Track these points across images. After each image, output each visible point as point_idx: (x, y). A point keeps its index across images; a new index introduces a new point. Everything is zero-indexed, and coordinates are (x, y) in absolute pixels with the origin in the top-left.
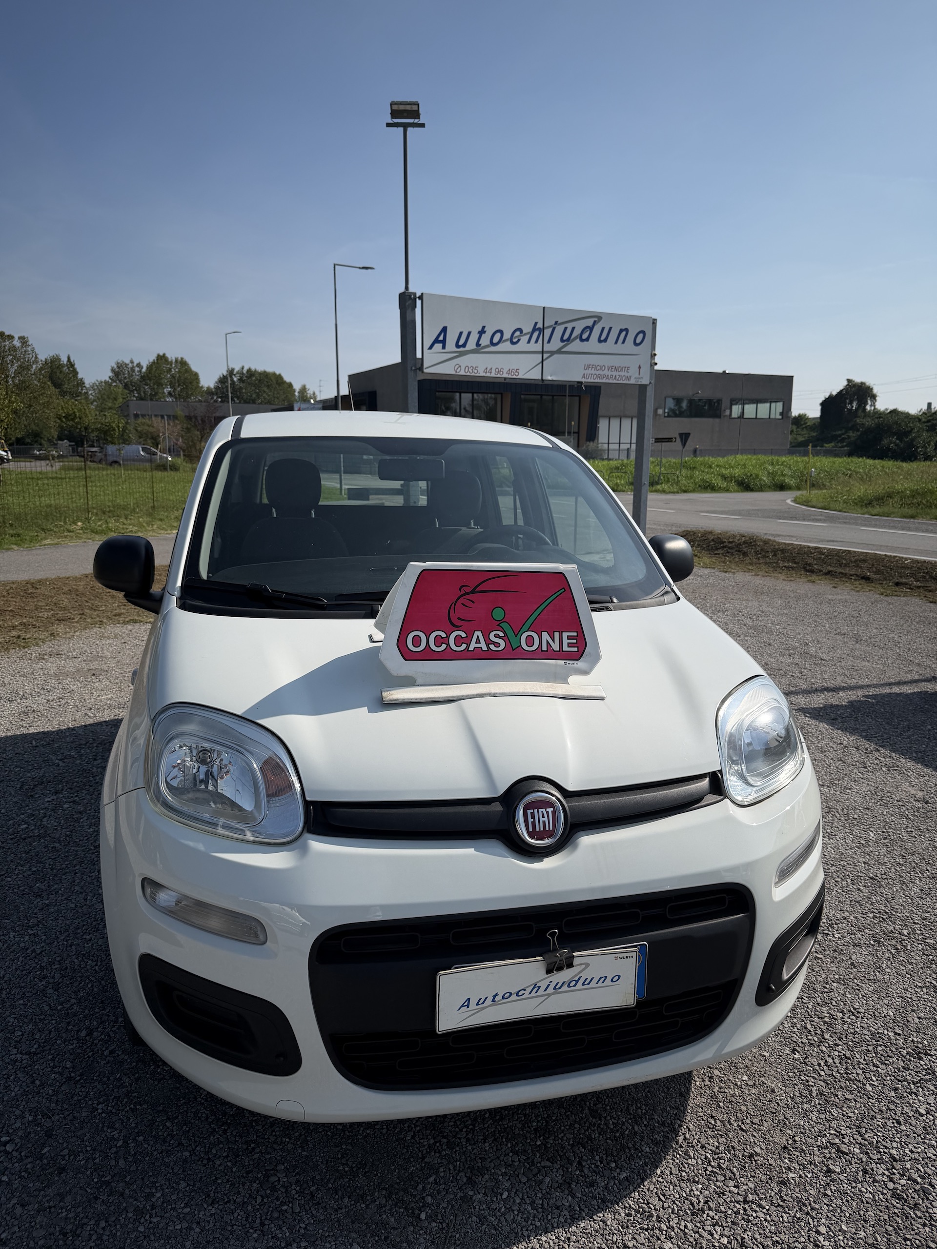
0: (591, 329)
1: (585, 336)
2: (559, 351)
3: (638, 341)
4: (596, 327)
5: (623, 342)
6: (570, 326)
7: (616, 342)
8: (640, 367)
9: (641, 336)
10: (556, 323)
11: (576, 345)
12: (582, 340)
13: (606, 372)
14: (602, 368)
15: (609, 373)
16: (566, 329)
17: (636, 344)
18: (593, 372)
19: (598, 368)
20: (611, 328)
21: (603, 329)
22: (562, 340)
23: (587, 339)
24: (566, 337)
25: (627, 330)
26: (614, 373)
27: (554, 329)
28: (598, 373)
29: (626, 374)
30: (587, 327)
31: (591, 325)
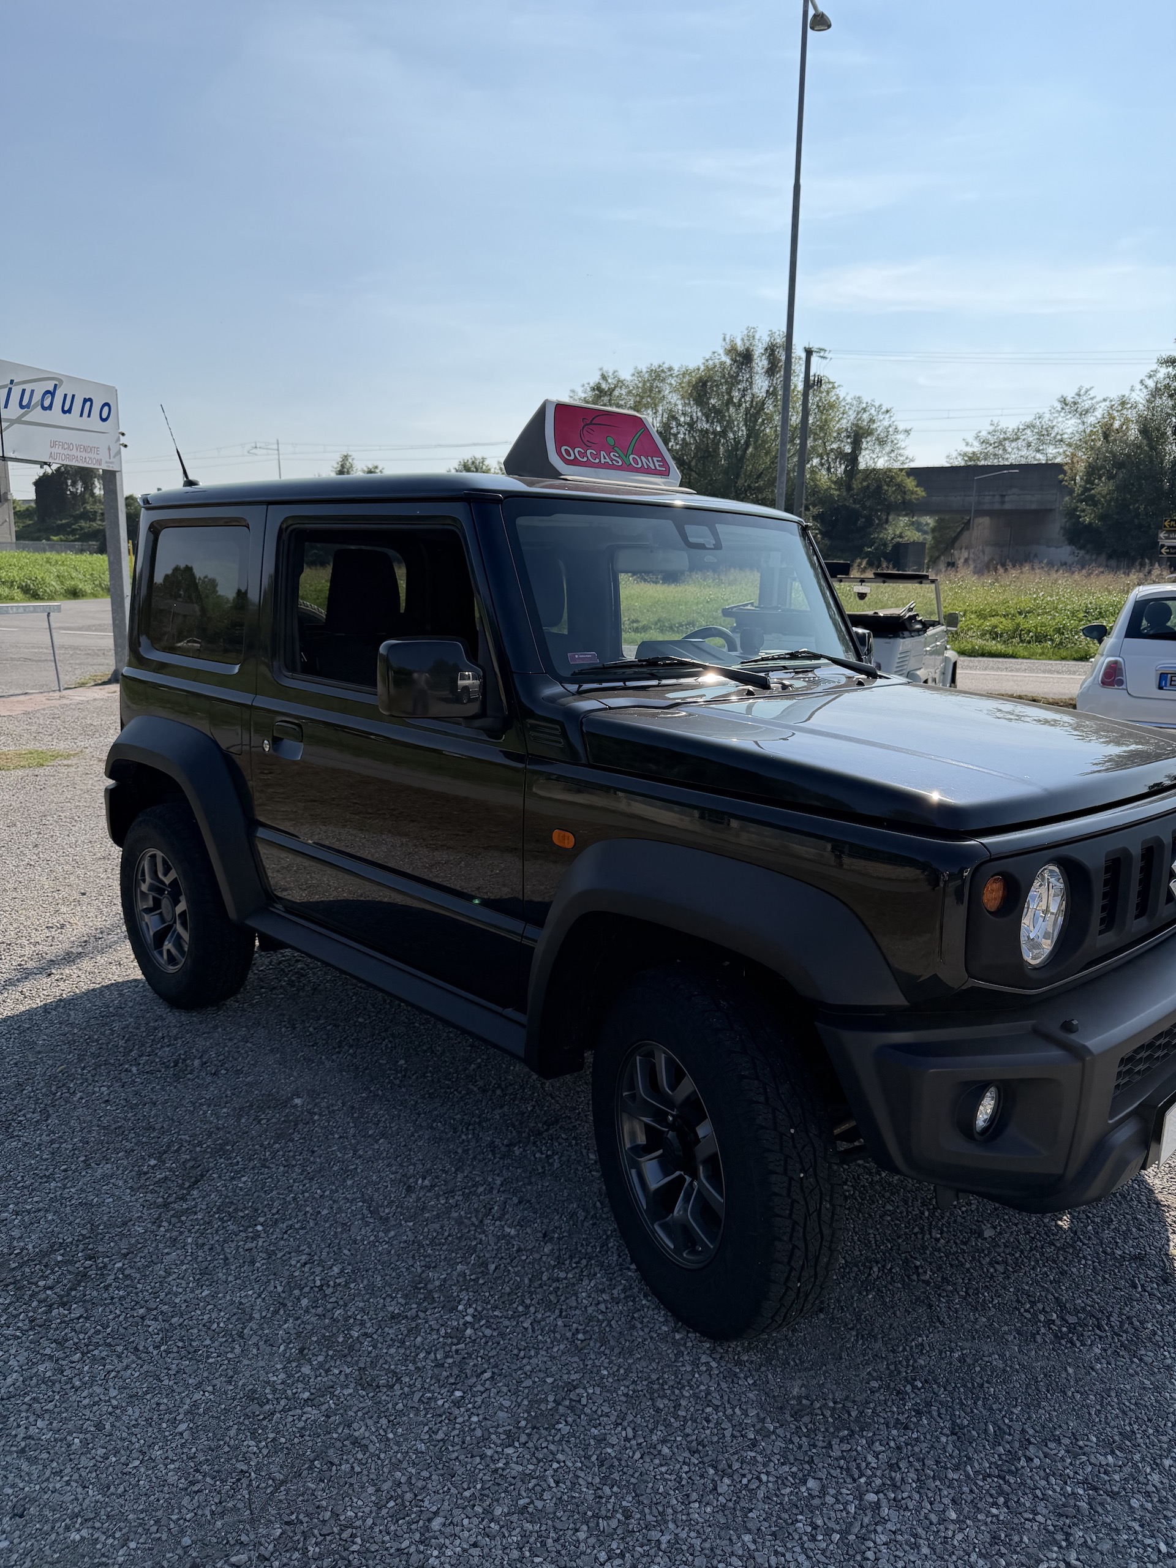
0: (52, 394)
1: (47, 403)
2: (19, 421)
3: (104, 416)
4: (57, 392)
5: (89, 416)
6: (28, 388)
7: (81, 415)
8: (109, 449)
9: (106, 409)
10: (12, 382)
11: (37, 414)
12: (44, 408)
13: (74, 452)
14: (70, 446)
15: (79, 454)
16: (24, 391)
17: (104, 420)
18: (62, 451)
19: (66, 446)
20: (73, 396)
21: (66, 396)
22: (21, 406)
23: (50, 407)
24: (24, 403)
25: (90, 400)
26: (84, 454)
27: (10, 389)
28: (66, 452)
29: (97, 457)
30: (48, 392)
31: (51, 389)
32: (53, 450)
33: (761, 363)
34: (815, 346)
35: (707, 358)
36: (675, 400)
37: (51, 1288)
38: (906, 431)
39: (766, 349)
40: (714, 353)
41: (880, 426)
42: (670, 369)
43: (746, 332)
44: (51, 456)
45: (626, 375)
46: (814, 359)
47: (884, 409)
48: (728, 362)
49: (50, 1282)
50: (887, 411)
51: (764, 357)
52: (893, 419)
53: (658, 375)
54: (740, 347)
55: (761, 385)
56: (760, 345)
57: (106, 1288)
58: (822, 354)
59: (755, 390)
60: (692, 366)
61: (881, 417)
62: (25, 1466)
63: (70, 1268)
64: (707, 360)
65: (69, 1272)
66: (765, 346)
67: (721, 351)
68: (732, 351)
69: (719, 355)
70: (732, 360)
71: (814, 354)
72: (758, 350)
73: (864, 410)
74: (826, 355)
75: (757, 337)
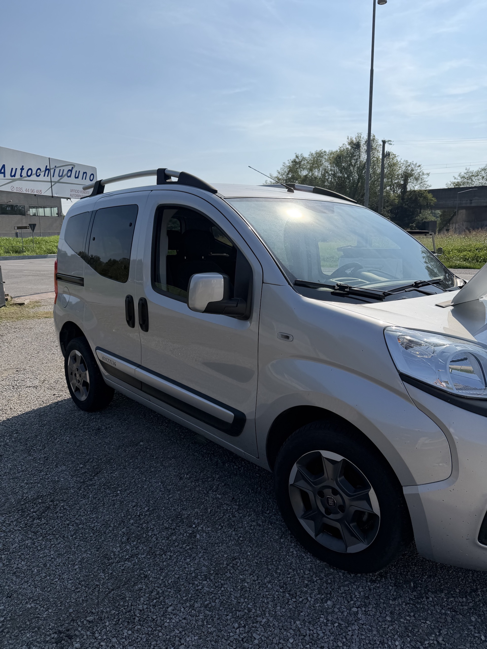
0: (71, 171)
1: (69, 175)
2: (58, 182)
3: (91, 179)
4: (73, 170)
5: (85, 179)
6: (62, 169)
7: (82, 179)
9: (92, 176)
10: (55, 167)
11: (65, 179)
12: (68, 177)
13: (80, 193)
14: (78, 191)
15: (82, 194)
16: (60, 170)
17: (91, 181)
18: (74, 193)
19: (76, 191)
20: (79, 171)
21: (76, 171)
22: (59, 176)
25: (86, 173)
27: (55, 170)
30: (69, 170)
31: (71, 169)
32: (72, 193)
33: (364, 148)
34: (387, 139)
35: (341, 146)
36: (327, 165)
37: (35, 512)
38: (428, 174)
39: (366, 142)
40: (344, 144)
41: (416, 173)
42: (325, 152)
43: (357, 135)
44: (71, 196)
45: (306, 155)
46: (386, 145)
47: (418, 165)
48: (350, 148)
49: (35, 510)
50: (419, 166)
51: (365, 145)
52: (422, 169)
53: (320, 155)
54: (355, 141)
55: (364, 157)
56: (363, 140)
57: (56, 513)
58: (390, 143)
59: (362, 159)
60: (334, 150)
61: (416, 168)
62: (14, 578)
63: (44, 505)
64: (341, 148)
65: (43, 506)
66: (365, 140)
67: (347, 144)
68: (351, 143)
69: (346, 145)
70: (351, 147)
71: (386, 143)
72: (363, 142)
73: (409, 166)
74: (391, 143)
75: (362, 137)
